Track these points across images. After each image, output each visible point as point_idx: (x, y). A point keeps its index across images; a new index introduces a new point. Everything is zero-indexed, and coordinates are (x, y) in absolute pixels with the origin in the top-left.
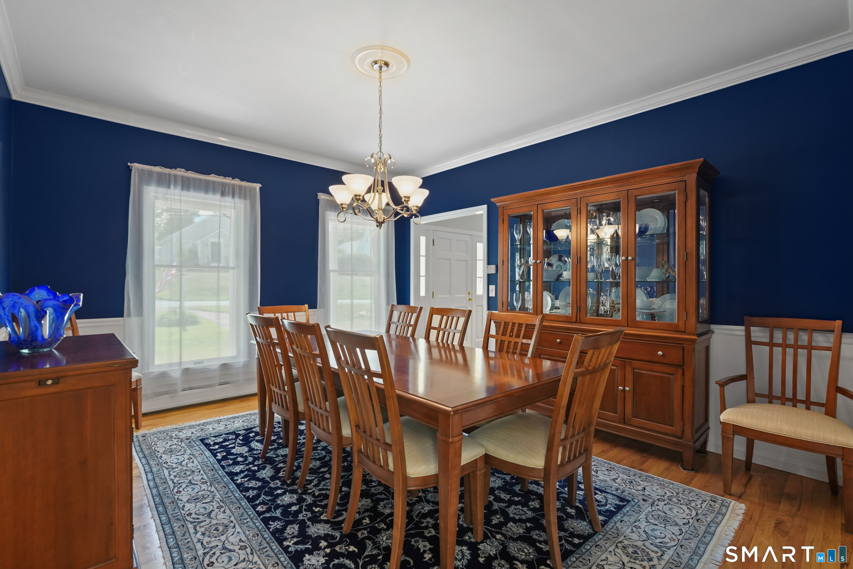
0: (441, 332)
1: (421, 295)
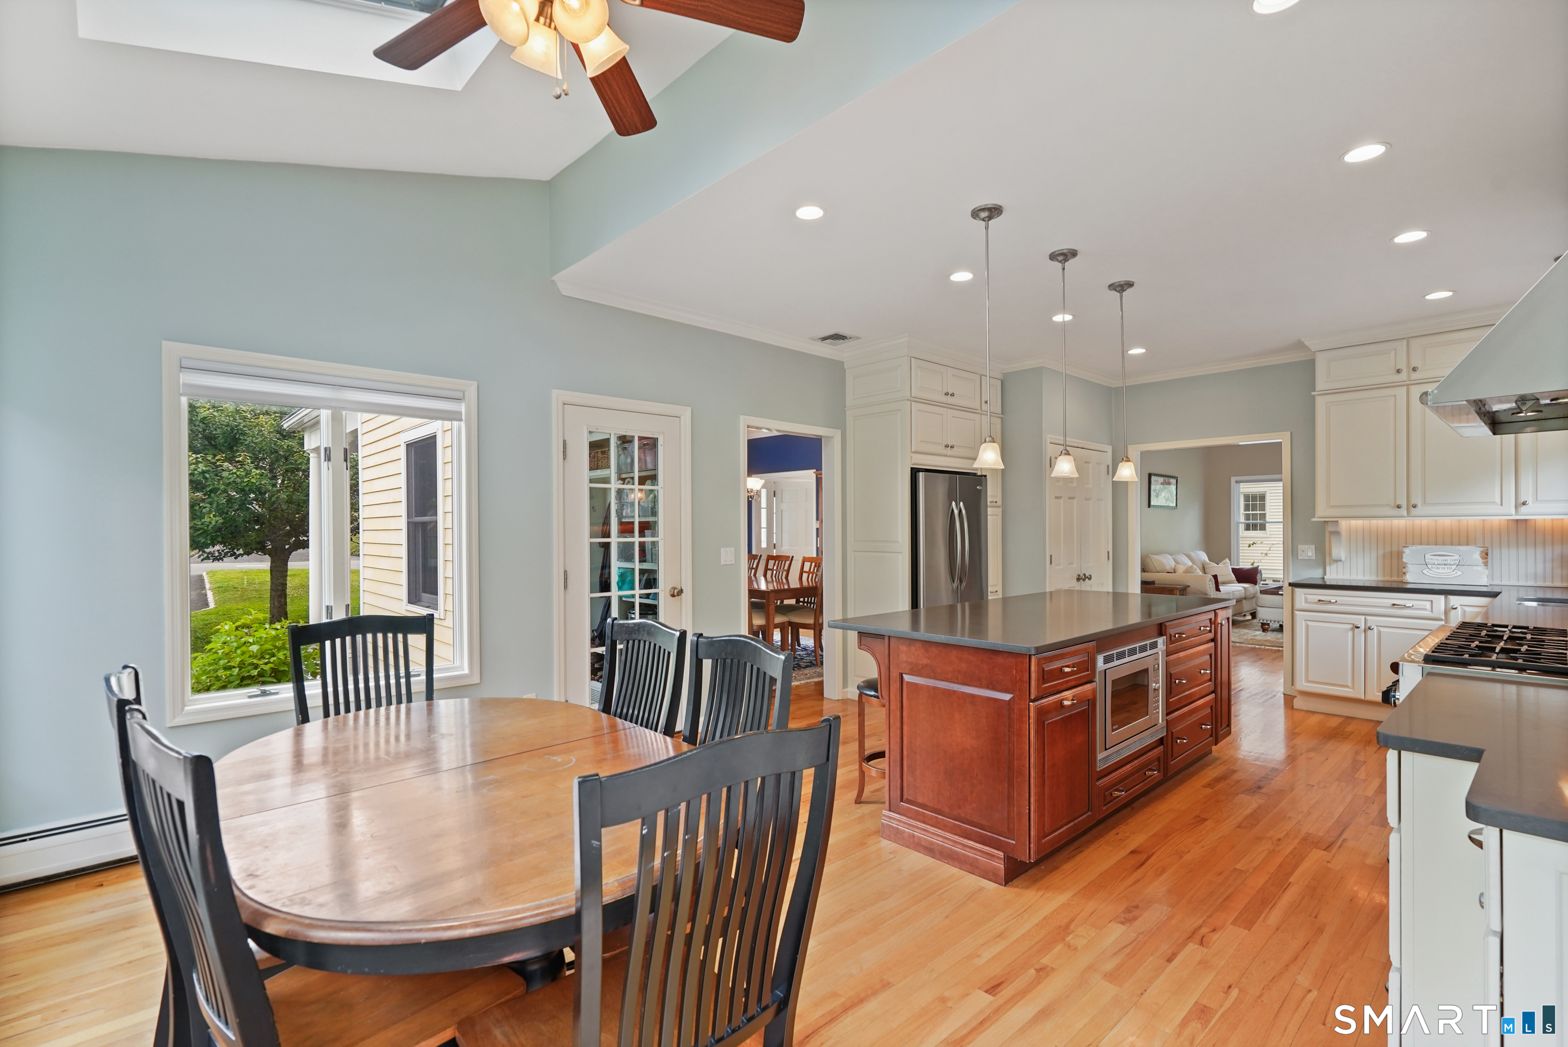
0: (811, 575)
1: (762, 547)
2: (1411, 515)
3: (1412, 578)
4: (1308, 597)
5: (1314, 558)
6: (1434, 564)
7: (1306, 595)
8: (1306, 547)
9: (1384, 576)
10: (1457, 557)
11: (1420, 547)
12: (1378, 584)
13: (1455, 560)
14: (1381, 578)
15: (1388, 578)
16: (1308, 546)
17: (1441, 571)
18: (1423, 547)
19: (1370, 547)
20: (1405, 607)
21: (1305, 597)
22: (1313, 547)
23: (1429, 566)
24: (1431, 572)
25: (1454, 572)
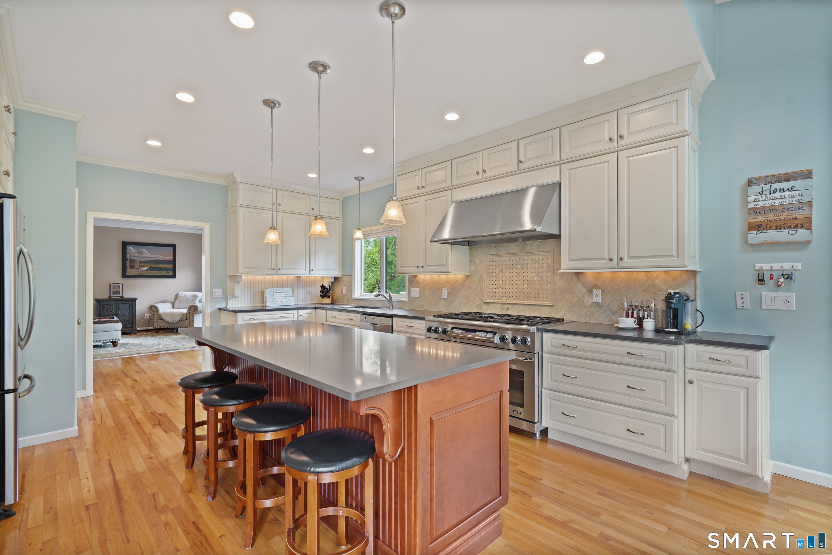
2: (277, 274)
3: (269, 304)
4: (244, 317)
5: (222, 297)
6: (277, 297)
7: (243, 317)
8: (217, 290)
9: (253, 304)
10: (284, 293)
11: (272, 289)
12: (250, 308)
13: (283, 295)
14: (252, 305)
15: (255, 305)
16: (218, 290)
17: (279, 300)
18: (273, 289)
19: (250, 289)
20: (285, 317)
21: (243, 318)
22: (221, 290)
23: (275, 298)
24: (276, 300)
25: (283, 300)
